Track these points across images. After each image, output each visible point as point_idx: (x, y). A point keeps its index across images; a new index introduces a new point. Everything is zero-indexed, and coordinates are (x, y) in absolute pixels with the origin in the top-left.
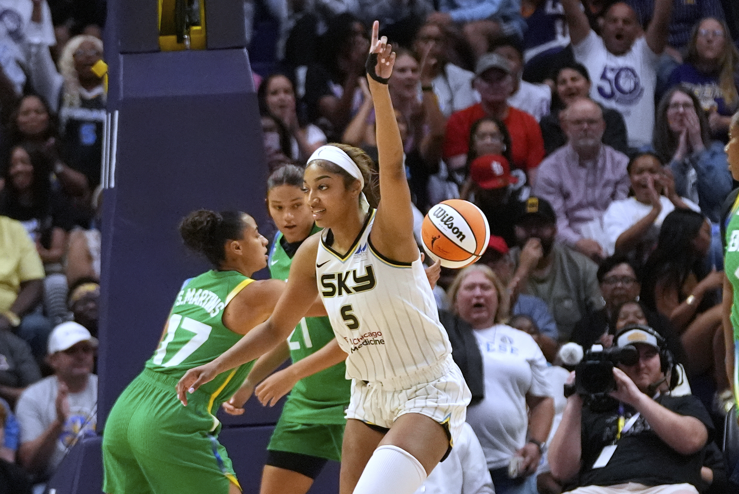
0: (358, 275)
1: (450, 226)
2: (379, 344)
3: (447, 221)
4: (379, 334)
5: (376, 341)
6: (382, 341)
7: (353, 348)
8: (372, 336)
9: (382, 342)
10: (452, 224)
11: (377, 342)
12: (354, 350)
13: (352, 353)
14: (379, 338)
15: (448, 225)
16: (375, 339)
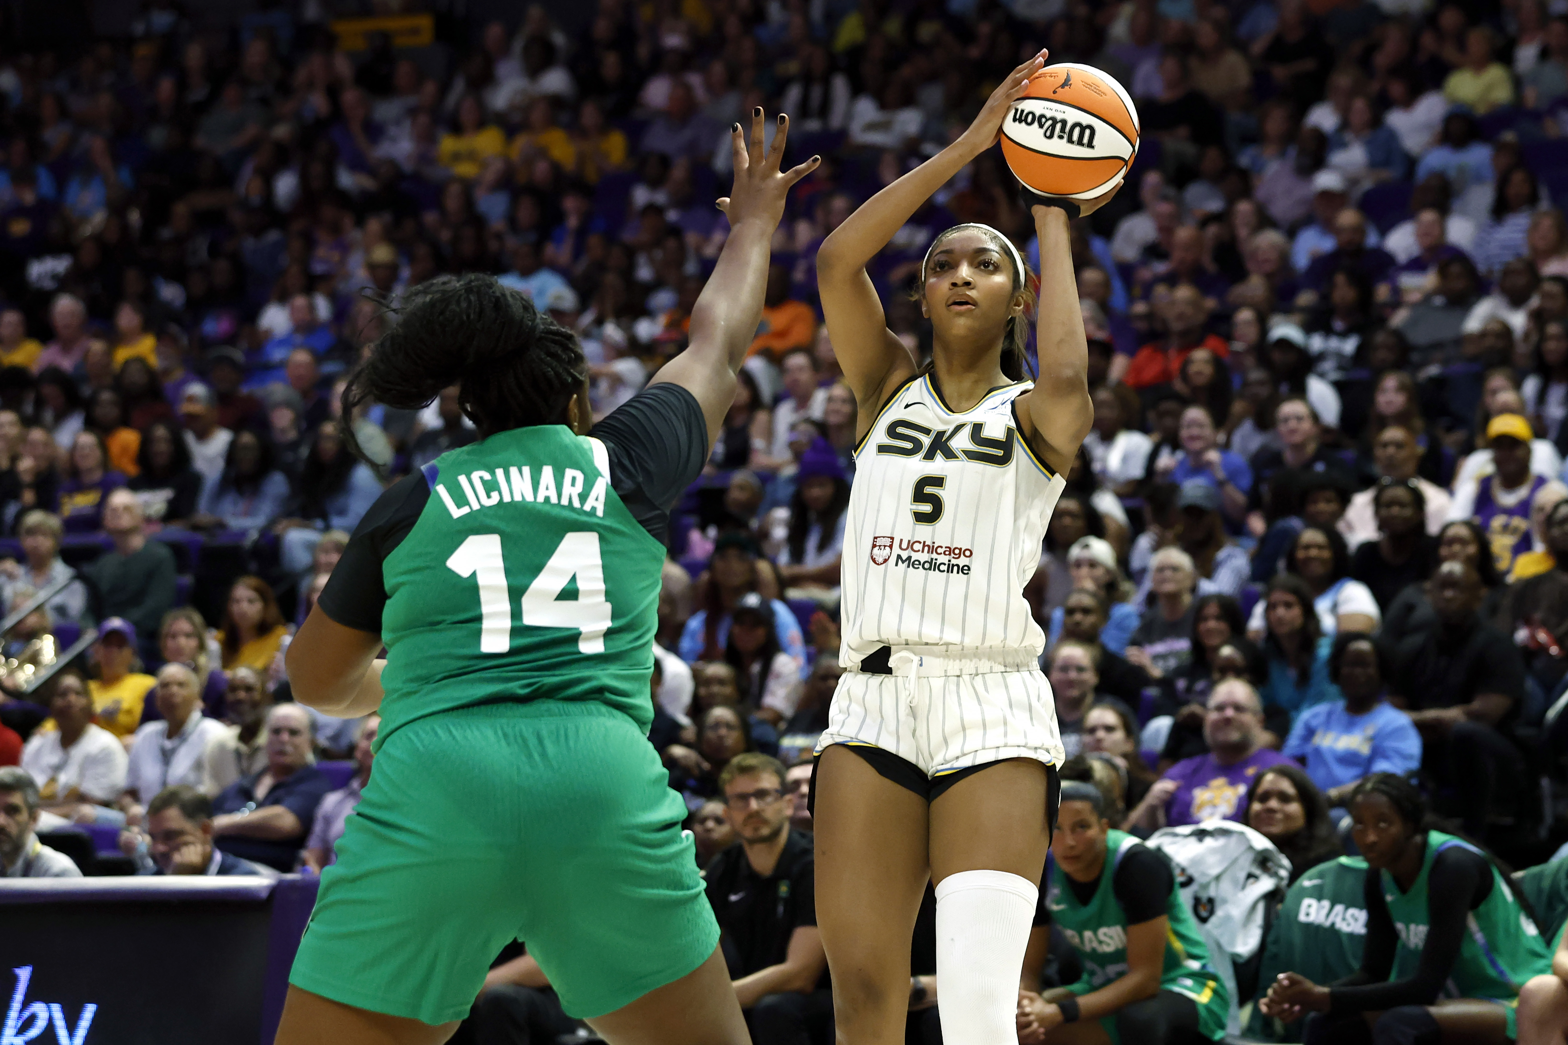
0: (986, 433)
1: (1043, 120)
2: (958, 572)
3: (1053, 126)
4: (968, 553)
5: (953, 565)
6: (966, 568)
7: (904, 558)
8: (950, 554)
9: (965, 570)
10: (1041, 126)
11: (955, 568)
12: (903, 562)
13: (897, 565)
14: (962, 561)
15: (1047, 120)
16: (954, 562)
